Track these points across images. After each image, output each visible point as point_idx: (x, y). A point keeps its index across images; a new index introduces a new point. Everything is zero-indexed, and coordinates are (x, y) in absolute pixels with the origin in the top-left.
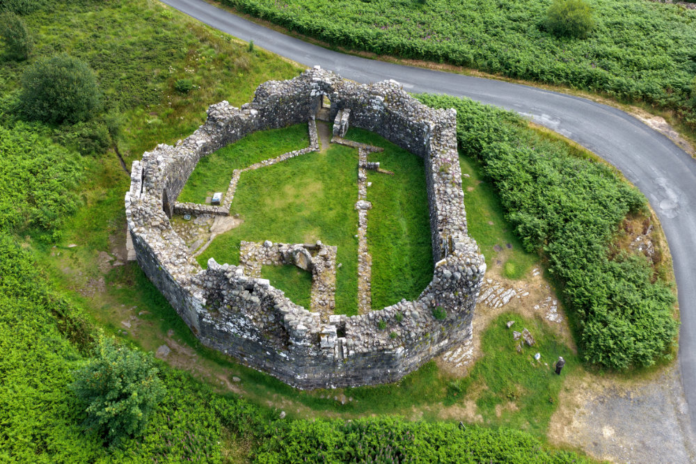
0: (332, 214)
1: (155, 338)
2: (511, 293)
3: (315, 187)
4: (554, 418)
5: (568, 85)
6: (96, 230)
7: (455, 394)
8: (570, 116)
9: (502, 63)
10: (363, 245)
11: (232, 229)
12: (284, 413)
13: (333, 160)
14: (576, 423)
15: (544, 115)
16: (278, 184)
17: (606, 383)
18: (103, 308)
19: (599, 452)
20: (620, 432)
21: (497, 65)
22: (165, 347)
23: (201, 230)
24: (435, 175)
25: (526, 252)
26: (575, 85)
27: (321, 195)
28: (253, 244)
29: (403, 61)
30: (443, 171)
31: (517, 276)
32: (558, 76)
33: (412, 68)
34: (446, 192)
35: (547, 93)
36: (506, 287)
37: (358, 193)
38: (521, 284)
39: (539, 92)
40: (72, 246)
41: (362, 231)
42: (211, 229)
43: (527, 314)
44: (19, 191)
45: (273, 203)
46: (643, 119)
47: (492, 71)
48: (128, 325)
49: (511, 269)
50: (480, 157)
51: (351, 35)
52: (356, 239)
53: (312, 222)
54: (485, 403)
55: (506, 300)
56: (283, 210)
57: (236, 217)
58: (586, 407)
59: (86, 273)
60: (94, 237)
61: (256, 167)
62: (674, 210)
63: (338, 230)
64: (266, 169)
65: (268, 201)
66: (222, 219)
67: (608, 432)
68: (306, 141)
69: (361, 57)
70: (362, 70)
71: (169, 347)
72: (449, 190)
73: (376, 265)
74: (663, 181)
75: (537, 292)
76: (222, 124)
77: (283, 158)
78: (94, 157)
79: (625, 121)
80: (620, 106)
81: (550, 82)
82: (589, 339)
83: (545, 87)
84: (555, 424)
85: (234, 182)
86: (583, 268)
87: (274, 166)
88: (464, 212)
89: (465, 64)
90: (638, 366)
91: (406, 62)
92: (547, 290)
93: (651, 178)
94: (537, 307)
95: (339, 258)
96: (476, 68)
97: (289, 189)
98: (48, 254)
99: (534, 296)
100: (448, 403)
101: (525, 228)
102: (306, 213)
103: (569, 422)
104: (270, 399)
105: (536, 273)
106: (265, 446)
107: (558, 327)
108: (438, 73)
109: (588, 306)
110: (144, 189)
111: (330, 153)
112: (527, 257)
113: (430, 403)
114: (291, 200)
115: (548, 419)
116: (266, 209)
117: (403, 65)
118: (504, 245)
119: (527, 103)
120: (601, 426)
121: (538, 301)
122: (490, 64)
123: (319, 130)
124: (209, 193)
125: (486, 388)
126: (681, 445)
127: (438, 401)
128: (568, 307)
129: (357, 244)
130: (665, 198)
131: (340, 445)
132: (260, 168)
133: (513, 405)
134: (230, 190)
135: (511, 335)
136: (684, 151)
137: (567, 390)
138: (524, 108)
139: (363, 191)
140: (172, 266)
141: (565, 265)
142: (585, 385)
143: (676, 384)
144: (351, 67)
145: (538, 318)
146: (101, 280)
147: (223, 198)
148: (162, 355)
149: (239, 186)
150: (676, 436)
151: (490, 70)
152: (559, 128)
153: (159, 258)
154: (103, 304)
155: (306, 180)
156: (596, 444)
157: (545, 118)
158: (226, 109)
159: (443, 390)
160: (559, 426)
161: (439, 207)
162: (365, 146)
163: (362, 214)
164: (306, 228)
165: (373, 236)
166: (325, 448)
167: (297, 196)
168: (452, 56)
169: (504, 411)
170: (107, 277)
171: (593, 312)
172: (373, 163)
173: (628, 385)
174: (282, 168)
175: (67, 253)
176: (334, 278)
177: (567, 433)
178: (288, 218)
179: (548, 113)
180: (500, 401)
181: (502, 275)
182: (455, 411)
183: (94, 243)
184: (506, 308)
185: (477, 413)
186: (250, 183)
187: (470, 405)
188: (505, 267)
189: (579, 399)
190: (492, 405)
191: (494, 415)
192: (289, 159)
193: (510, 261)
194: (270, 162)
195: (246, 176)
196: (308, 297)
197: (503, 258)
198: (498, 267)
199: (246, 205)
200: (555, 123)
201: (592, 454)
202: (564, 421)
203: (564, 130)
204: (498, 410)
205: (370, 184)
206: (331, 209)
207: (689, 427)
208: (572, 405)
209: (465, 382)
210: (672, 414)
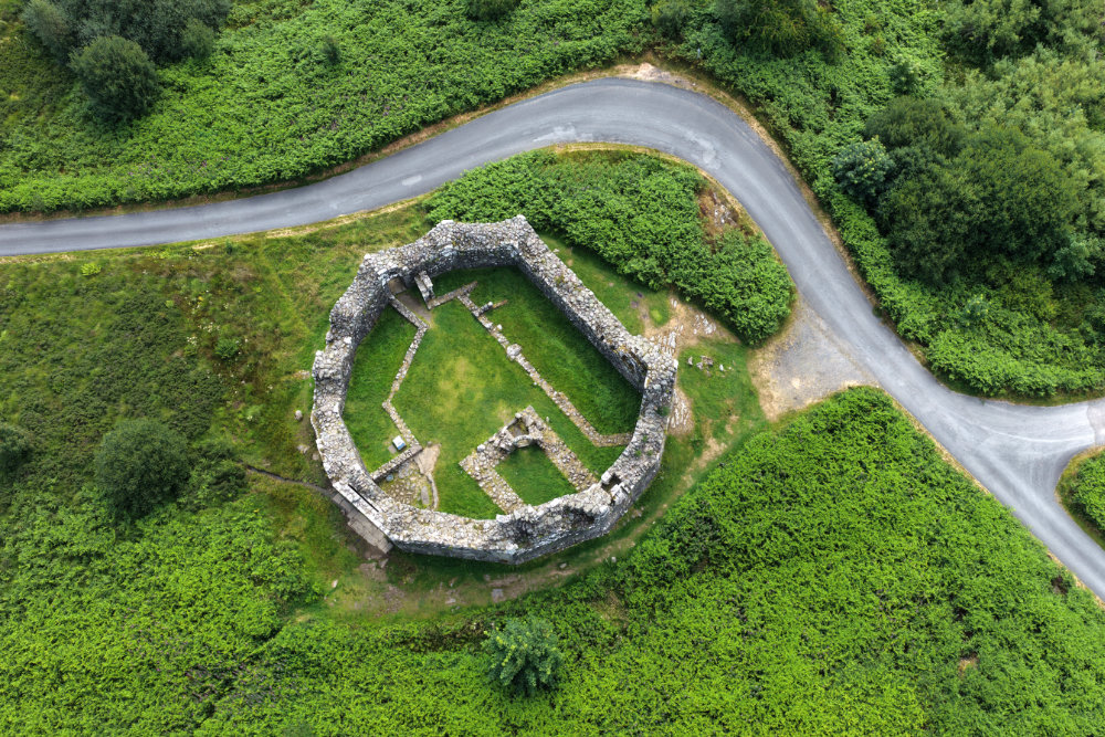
0: (498, 379)
1: (481, 591)
2: (673, 335)
3: (462, 366)
4: (762, 403)
5: (549, 79)
6: (333, 554)
7: (697, 445)
8: (576, 114)
9: (477, 94)
10: (546, 387)
11: (438, 458)
12: (613, 558)
13: (450, 327)
14: (775, 395)
15: (556, 129)
16: (431, 388)
17: (772, 348)
18: (420, 607)
19: (801, 402)
20: (803, 378)
21: (475, 100)
22: (495, 591)
23: (413, 479)
24: (555, 289)
25: (654, 291)
26: (555, 74)
27: (473, 369)
28: (470, 458)
29: (384, 151)
30: (560, 282)
31: (666, 319)
32: (535, 75)
33: (400, 153)
34: (579, 302)
35: (539, 100)
36: (666, 333)
37: (499, 344)
38: (673, 323)
39: (531, 103)
40: (335, 584)
41: (535, 375)
42: (422, 471)
43: (693, 342)
44: (241, 584)
45: (446, 409)
46: (634, 76)
47: (475, 108)
48: (452, 601)
49: (657, 315)
50: (554, 226)
51: (315, 161)
52: (537, 386)
53: (491, 399)
54: (719, 432)
55: (673, 344)
56: (460, 408)
57: (430, 446)
58: (773, 377)
59: (374, 595)
60: (339, 560)
61: (396, 386)
62: (716, 157)
63: (516, 389)
64: (407, 381)
65: (440, 410)
66: (421, 456)
67: (796, 383)
68: (407, 326)
69: (339, 174)
70: (357, 191)
71: (498, 588)
72: (580, 298)
73: (572, 398)
74: (691, 135)
75: (687, 319)
76: (340, 377)
77: (409, 359)
78: (245, 493)
79: (622, 87)
80: (606, 74)
81: (533, 86)
82: (744, 329)
83: (532, 94)
84: (766, 407)
85: (395, 416)
86: (704, 276)
87: (410, 373)
88: (607, 310)
89: (446, 117)
90: (782, 320)
91: (388, 151)
92: (691, 312)
93: (680, 138)
94: (695, 332)
95: (542, 414)
96: (457, 113)
97: (444, 385)
98: (326, 607)
99: (687, 325)
100: (699, 453)
101: (644, 275)
102: (479, 396)
103: (772, 397)
104: (596, 557)
105: (675, 304)
106: (627, 590)
107: (718, 333)
108: (427, 143)
109: (728, 305)
110: (371, 502)
111: (440, 321)
112: (658, 294)
113: (689, 465)
114: (456, 394)
115: (759, 407)
116: (447, 419)
117: (388, 156)
118: (637, 298)
119: (531, 124)
120: (790, 382)
121: (693, 326)
122: (468, 101)
123: (406, 304)
124: (386, 443)
125: (710, 421)
126: (839, 354)
127: (692, 459)
128: (714, 314)
129: (542, 390)
130: (702, 151)
131: (672, 548)
132: (401, 385)
133: (734, 418)
134: (399, 426)
135: (697, 369)
136: (683, 90)
137: (754, 375)
138: (534, 133)
139: (501, 338)
140: (462, 541)
141: (692, 285)
142: (761, 361)
143: (809, 310)
144: (342, 195)
145: (702, 338)
146: (391, 588)
147: (404, 439)
148: (500, 597)
149: (403, 416)
150: (832, 349)
151: (470, 108)
152: (578, 135)
153: (446, 543)
154: (417, 603)
155: (449, 364)
156: (795, 398)
157: (559, 134)
158: (329, 361)
159: (690, 448)
160: (768, 405)
161: (585, 319)
162: (460, 291)
163: (520, 360)
164: (493, 409)
165: (546, 372)
166: (664, 558)
167: (457, 386)
168: (429, 118)
169: (732, 426)
170: (391, 582)
171: (734, 307)
172: (486, 306)
173: (783, 337)
174: (418, 369)
175: (339, 593)
176: (554, 434)
177: (776, 406)
178: (471, 412)
179: (558, 123)
180: (725, 423)
181: (656, 327)
182: (707, 456)
183: (346, 565)
184: (678, 350)
185: (719, 444)
186: (405, 405)
187: (712, 442)
188: (652, 317)
189: (765, 375)
190: (723, 430)
191: (729, 435)
192: (415, 355)
193: (651, 309)
194: (403, 372)
195: (398, 402)
196: (552, 464)
197: (644, 310)
198: (647, 321)
199: (427, 429)
200: (571, 132)
201: (798, 408)
202: (769, 399)
203: (584, 135)
204: (729, 429)
205: (500, 327)
206: (493, 376)
207: (835, 337)
208: (764, 383)
209: (697, 430)
210: (821, 336)
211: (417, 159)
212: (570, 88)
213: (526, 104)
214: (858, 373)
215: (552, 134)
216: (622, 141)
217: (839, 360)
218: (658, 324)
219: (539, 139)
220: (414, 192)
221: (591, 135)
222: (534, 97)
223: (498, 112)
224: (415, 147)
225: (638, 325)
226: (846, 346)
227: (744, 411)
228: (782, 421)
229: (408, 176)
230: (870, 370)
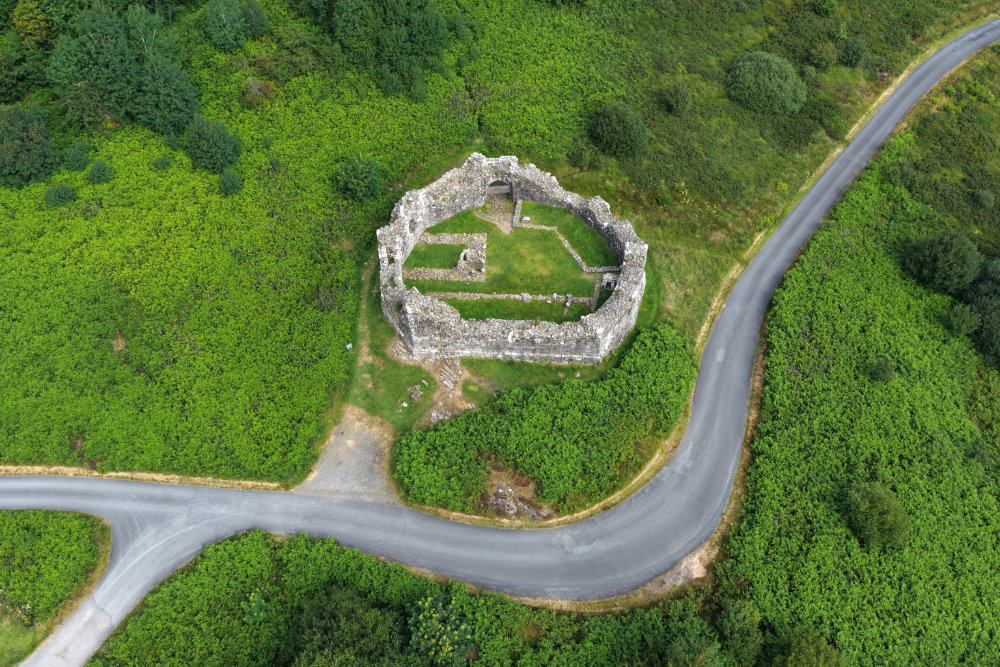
0: (517, 280)
2: (451, 386)
3: (543, 271)
4: (362, 411)
5: (745, 492)
7: (377, 350)
8: (694, 485)
10: (486, 297)
11: (500, 230)
14: (358, 424)
16: (546, 251)
17: (387, 450)
19: (337, 434)
20: (348, 450)
26: (746, 498)
27: (535, 274)
28: (485, 239)
31: (465, 389)
35: (730, 472)
36: (455, 383)
37: (538, 295)
38: (459, 393)
41: (500, 296)
42: (501, 221)
43: (435, 396)
45: (525, 248)
46: (697, 555)
47: (755, 425)
49: (472, 388)
52: (492, 293)
53: (509, 270)
54: (371, 369)
55: (445, 382)
56: (518, 254)
57: (511, 231)
58: (369, 433)
61: (561, 238)
62: (563, 547)
64: (560, 244)
65: (526, 246)
66: (509, 225)
67: (350, 443)
74: (600, 546)
75: (453, 403)
77: (572, 251)
79: (693, 536)
80: (717, 536)
81: (746, 474)
83: (739, 470)
84: (357, 411)
85: (543, 227)
87: (563, 248)
92: (455, 412)
93: (603, 536)
94: (441, 403)
95: (473, 283)
97: (539, 257)
99: (450, 401)
100: (370, 346)
102: (516, 266)
103: (359, 420)
105: (470, 406)
107: (428, 419)
112: (484, 402)
113: (371, 335)
114: (529, 258)
115: (360, 407)
116: (518, 245)
120: (355, 440)
121: (445, 404)
124: (530, 215)
125: (382, 369)
126: (337, 488)
127: (372, 339)
128: (440, 424)
129: (488, 293)
130: (578, 541)
132: (560, 240)
133: (370, 386)
134: (535, 225)
135: (417, 383)
136: (651, 580)
137: (381, 423)
139: (541, 297)
142: (386, 435)
143: (385, 500)
145: (433, 405)
149: (542, 231)
150: (345, 487)
152: (672, 472)
155: (550, 267)
156: (342, 433)
157: (683, 459)
159: (378, 343)
160: (356, 413)
163: (517, 296)
164: (502, 267)
167: (533, 261)
169: (365, 379)
173: (386, 464)
174: (562, 253)
176: (456, 280)
177: (351, 417)
178: (510, 257)
180: (372, 377)
181: (465, 381)
182: (365, 349)
184: (440, 383)
185: (365, 363)
186: (545, 236)
187: (369, 359)
188: (474, 384)
189: (375, 429)
190: (370, 372)
191: (364, 373)
192: (571, 255)
193: (481, 389)
194: (566, 244)
195: (551, 233)
196: (440, 267)
197: (484, 385)
198: (475, 380)
199: (520, 234)
200: (678, 469)
201: (335, 429)
202: (359, 417)
203: (667, 475)
204: (367, 376)
205: (549, 302)
206: (521, 280)
207: (350, 497)
208: (371, 424)
209: (384, 356)
210: (360, 489)
211: (737, 369)
212: (724, 500)
213: (733, 462)
214: (314, 488)
215: (688, 456)
216: (638, 495)
217: (334, 484)
218: (466, 384)
219: (690, 446)
220: (709, 349)
221: (664, 479)
222: (736, 471)
223: (741, 440)
224: (750, 374)
225: (478, 373)
226: (337, 498)
227: (367, 395)
228: (339, 411)
229: (726, 356)
230: (306, 497)
